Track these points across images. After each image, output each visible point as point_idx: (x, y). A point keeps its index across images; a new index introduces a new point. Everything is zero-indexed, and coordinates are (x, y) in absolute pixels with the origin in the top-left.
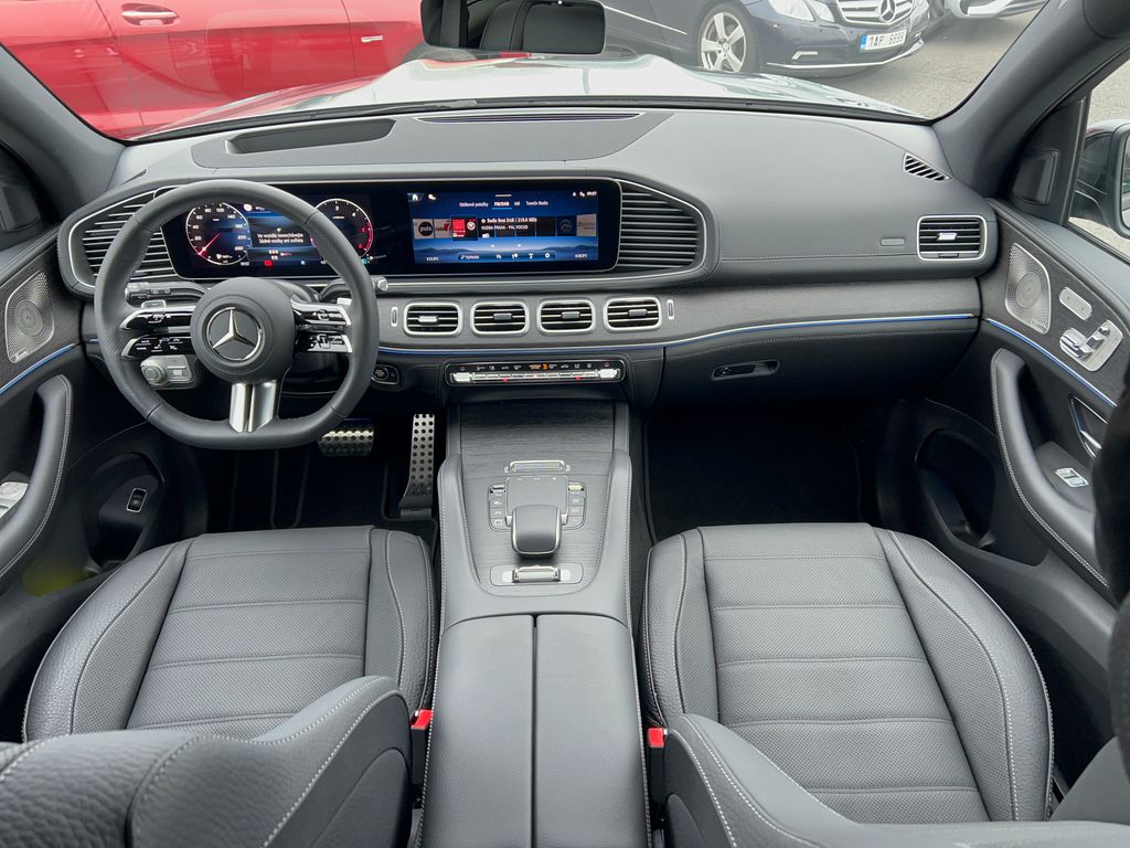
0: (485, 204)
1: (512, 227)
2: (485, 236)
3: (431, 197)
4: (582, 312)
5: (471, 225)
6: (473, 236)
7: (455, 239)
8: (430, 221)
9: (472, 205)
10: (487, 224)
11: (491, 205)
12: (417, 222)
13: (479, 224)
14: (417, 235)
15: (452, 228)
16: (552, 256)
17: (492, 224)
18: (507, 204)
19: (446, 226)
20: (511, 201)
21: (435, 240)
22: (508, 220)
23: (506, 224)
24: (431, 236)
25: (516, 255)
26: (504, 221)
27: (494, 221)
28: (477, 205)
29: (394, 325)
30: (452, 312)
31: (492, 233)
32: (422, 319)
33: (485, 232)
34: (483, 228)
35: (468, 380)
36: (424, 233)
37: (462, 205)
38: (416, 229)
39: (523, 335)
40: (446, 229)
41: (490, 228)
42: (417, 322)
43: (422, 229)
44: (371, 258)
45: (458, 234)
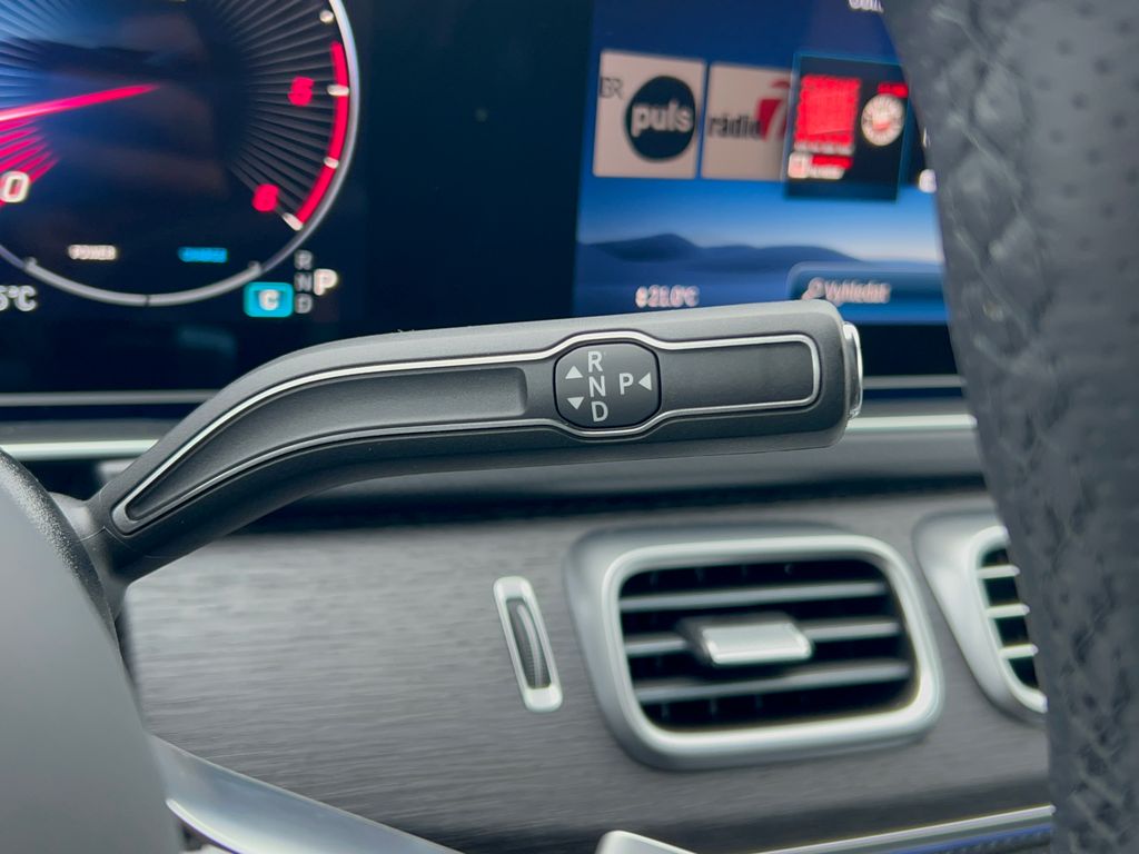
5: (883, 119)
7: (801, 190)
8: (688, 71)
12: (624, 71)
19: (767, 108)
21: (702, 188)
24: (680, 167)
29: (548, 698)
32: (726, 645)
36: (654, 145)
40: (761, 126)
42: (691, 665)
43: (647, 117)
44: (326, 280)
45: (819, 159)
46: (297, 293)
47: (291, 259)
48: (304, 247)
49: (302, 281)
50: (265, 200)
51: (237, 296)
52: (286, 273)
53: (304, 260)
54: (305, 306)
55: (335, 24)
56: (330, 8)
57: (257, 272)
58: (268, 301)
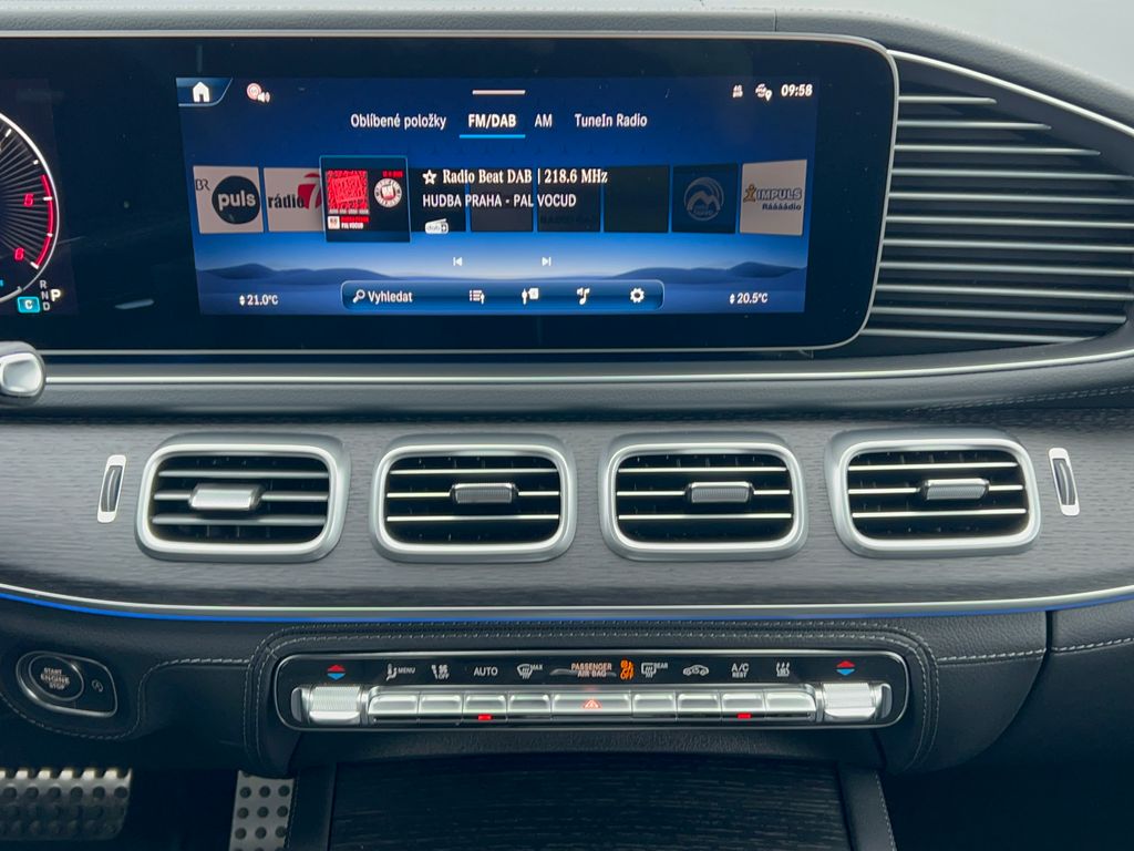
0: (436, 121)
1: (526, 201)
2: (435, 227)
3: (255, 92)
4: (758, 481)
5: (388, 192)
6: (394, 226)
7: (334, 236)
8: (250, 173)
9: (396, 122)
10: (440, 188)
11: (458, 123)
12: (208, 177)
13: (414, 188)
14: (209, 221)
15: (325, 203)
16: (653, 296)
17: (458, 190)
18: (511, 121)
19: (305, 191)
20: (525, 109)
21: (269, 238)
22: (513, 177)
23: (506, 191)
24: (255, 226)
25: (534, 294)
26: (497, 178)
27: (465, 177)
28: (410, 122)
29: (106, 517)
30: (312, 475)
31: (457, 219)
32: (203, 499)
33: (435, 214)
34: (427, 200)
35: (351, 716)
36: (231, 214)
37: (360, 121)
38: (203, 199)
39: (553, 557)
40: (303, 202)
41: (451, 201)
42: (182, 508)
43: (225, 200)
44: (56, 294)
45: (344, 218)
46: (42, 301)
47: (37, 282)
48: (41, 278)
49: (44, 295)
50: (19, 254)
51: (13, 302)
52: (34, 291)
53: (43, 284)
54: (47, 307)
55: (40, 164)
56: (36, 158)
57: (19, 290)
58: (28, 305)
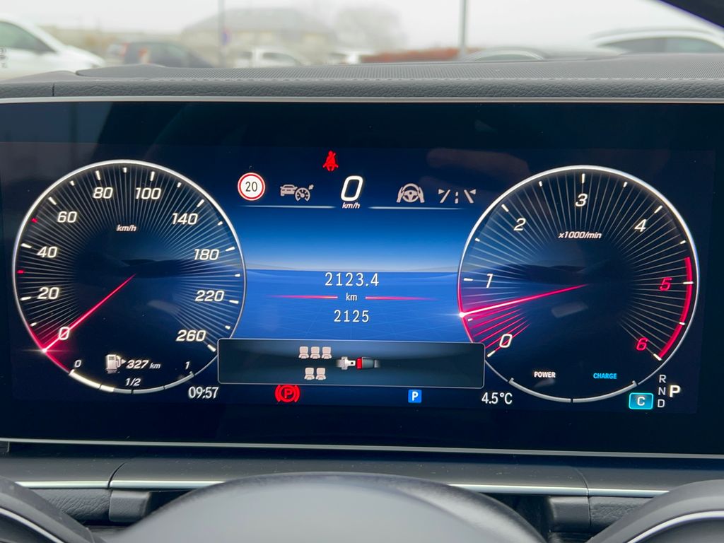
46: (657, 397)
47: (657, 376)
48: (661, 372)
49: (661, 391)
50: (641, 344)
51: (624, 397)
52: (651, 386)
53: (662, 378)
54: (661, 404)
55: (687, 245)
56: (685, 237)
57: (634, 384)
58: (640, 402)
